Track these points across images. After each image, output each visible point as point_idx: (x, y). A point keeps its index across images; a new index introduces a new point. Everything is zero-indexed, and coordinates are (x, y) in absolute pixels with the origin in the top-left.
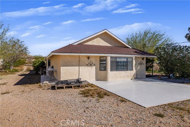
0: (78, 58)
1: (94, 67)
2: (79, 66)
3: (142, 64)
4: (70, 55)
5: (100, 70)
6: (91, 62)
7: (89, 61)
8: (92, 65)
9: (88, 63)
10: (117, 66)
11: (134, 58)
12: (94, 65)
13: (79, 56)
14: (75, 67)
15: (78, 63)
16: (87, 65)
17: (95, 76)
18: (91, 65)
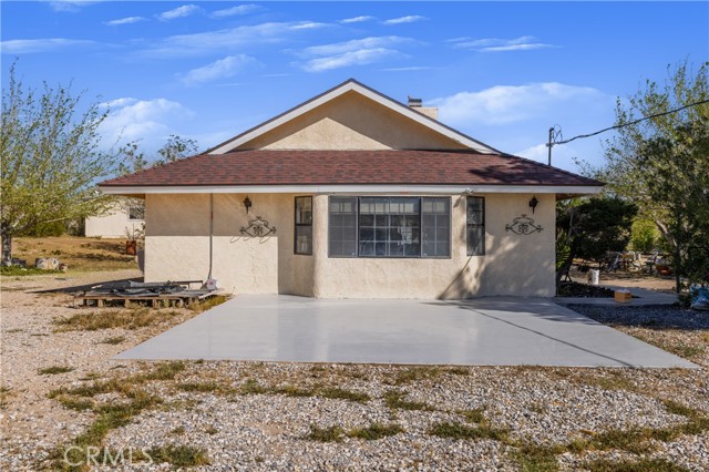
0: (208, 204)
1: (274, 240)
2: (211, 233)
3: (530, 228)
4: (178, 195)
5: (295, 252)
6: (259, 218)
7: (253, 217)
8: (266, 230)
9: (246, 225)
10: (365, 234)
11: (454, 199)
12: (273, 230)
13: (211, 194)
14: (197, 237)
15: (209, 223)
16: (243, 231)
17: (276, 274)
18: (258, 232)
